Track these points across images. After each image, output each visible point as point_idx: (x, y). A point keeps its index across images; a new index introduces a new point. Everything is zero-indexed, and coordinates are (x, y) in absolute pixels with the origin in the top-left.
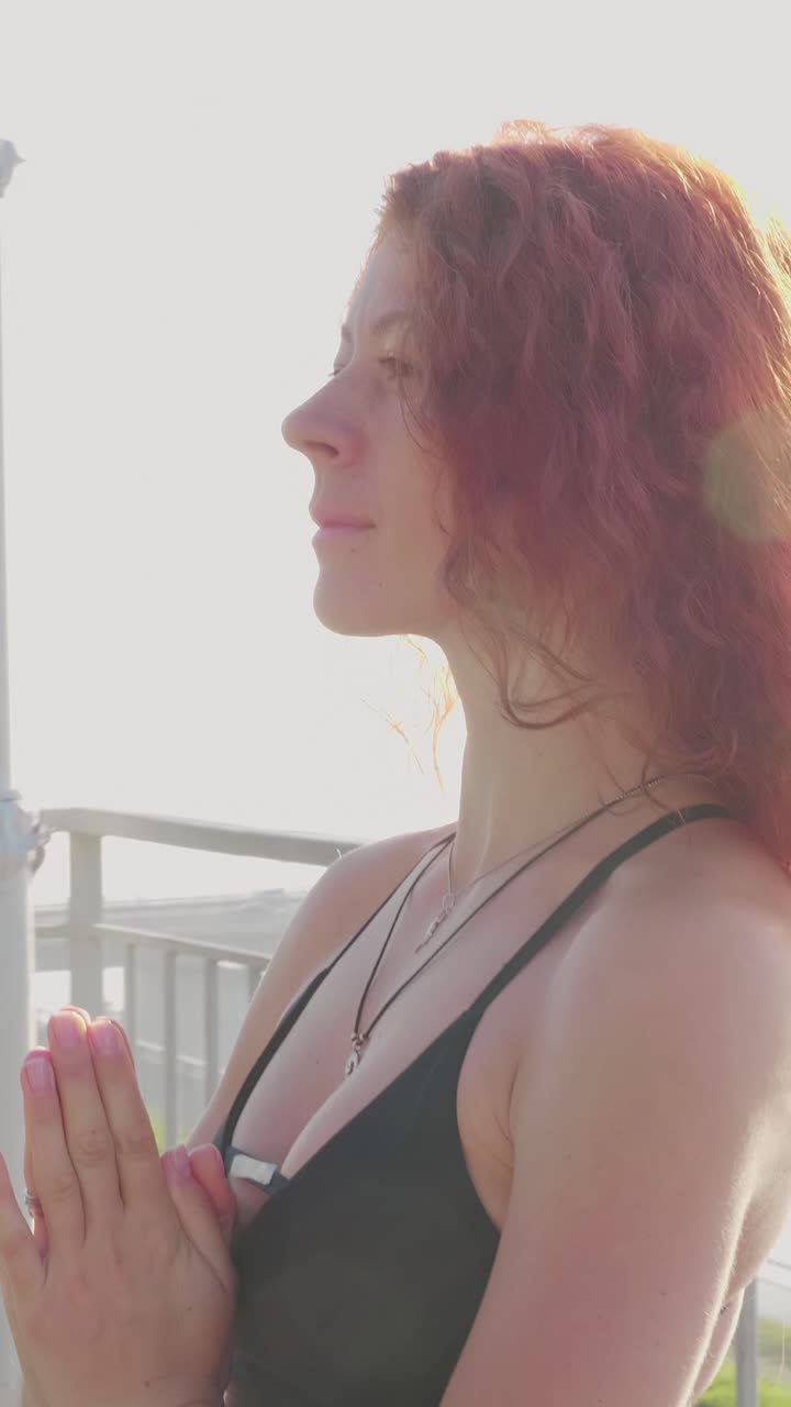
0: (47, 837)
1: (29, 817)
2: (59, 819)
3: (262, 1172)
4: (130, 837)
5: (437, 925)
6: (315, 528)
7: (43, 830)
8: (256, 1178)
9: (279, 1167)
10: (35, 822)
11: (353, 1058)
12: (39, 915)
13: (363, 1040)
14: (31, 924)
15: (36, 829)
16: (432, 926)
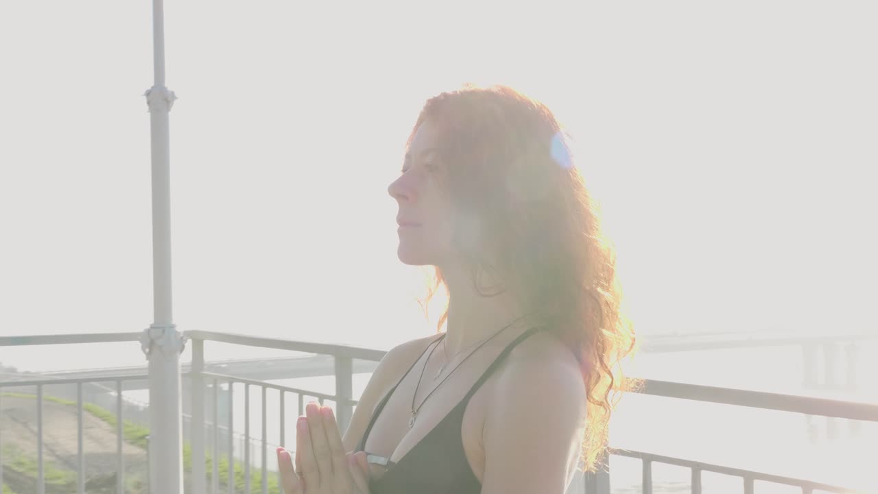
0: (186, 341)
1: (179, 333)
2: (190, 334)
3: (382, 461)
4: (215, 340)
5: (442, 370)
6: (397, 226)
7: (185, 338)
8: (379, 463)
9: (390, 458)
10: (182, 335)
11: (412, 418)
12: (183, 366)
13: (415, 413)
14: (180, 371)
15: (182, 338)
16: (440, 371)
